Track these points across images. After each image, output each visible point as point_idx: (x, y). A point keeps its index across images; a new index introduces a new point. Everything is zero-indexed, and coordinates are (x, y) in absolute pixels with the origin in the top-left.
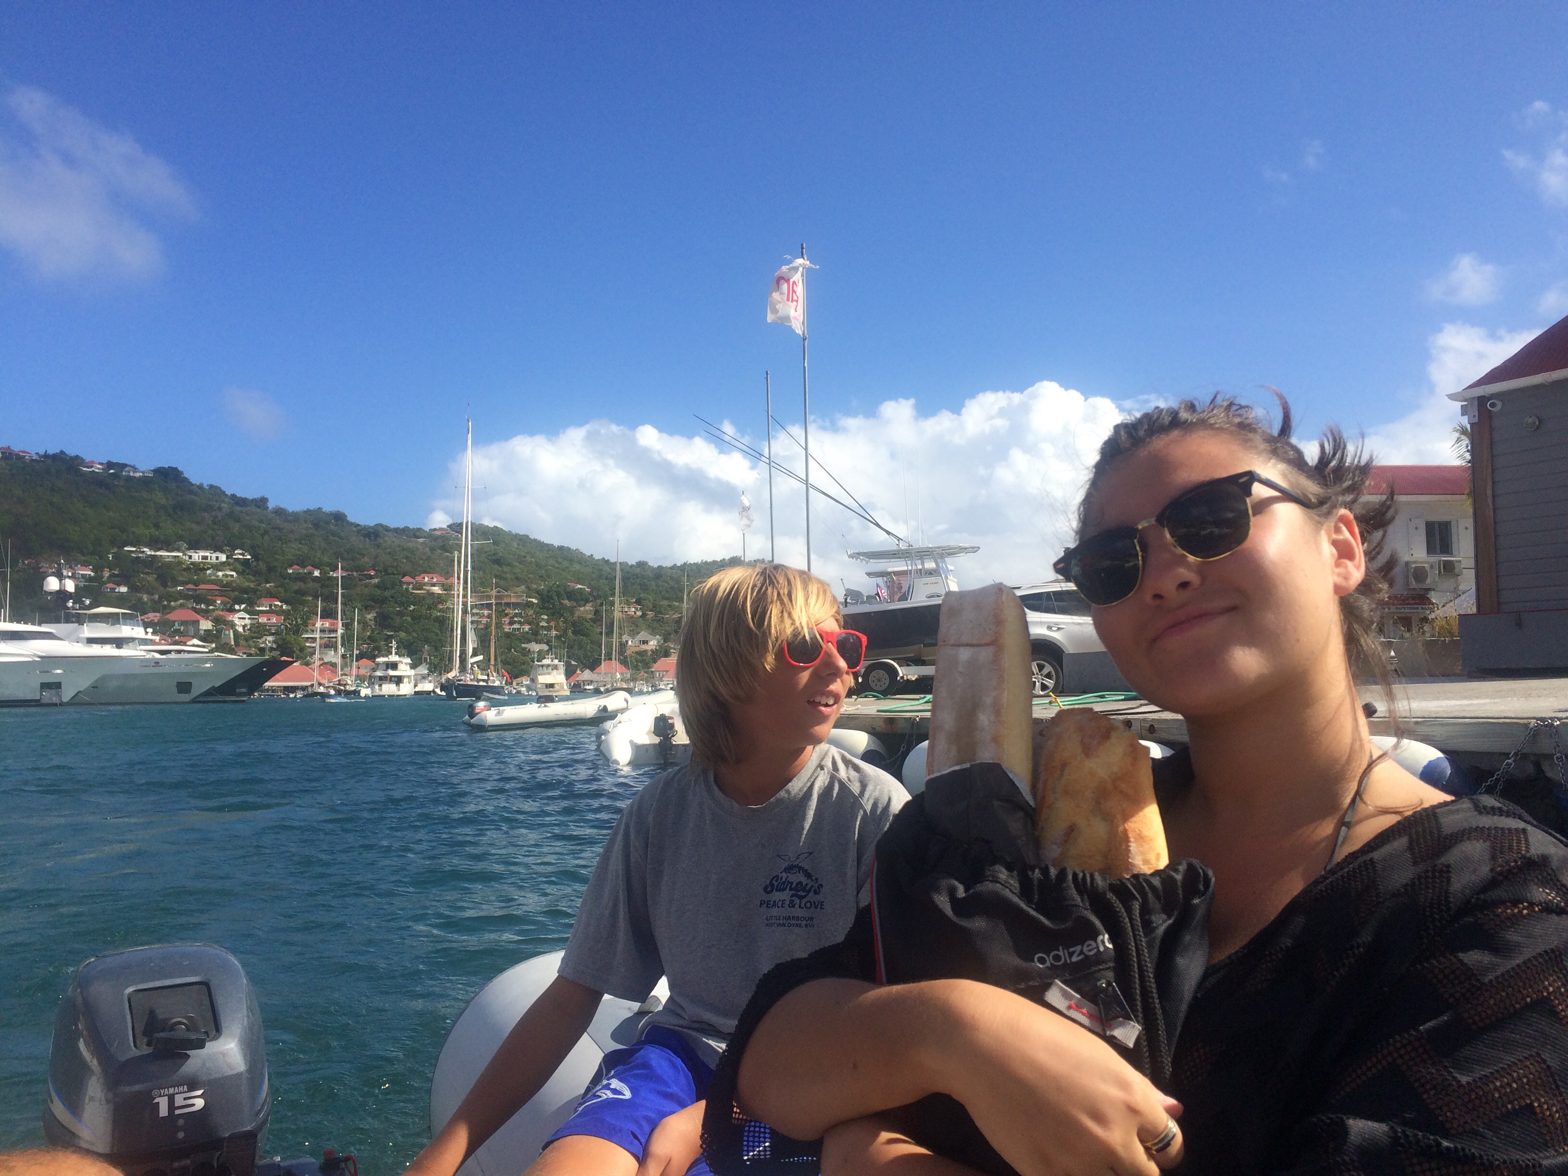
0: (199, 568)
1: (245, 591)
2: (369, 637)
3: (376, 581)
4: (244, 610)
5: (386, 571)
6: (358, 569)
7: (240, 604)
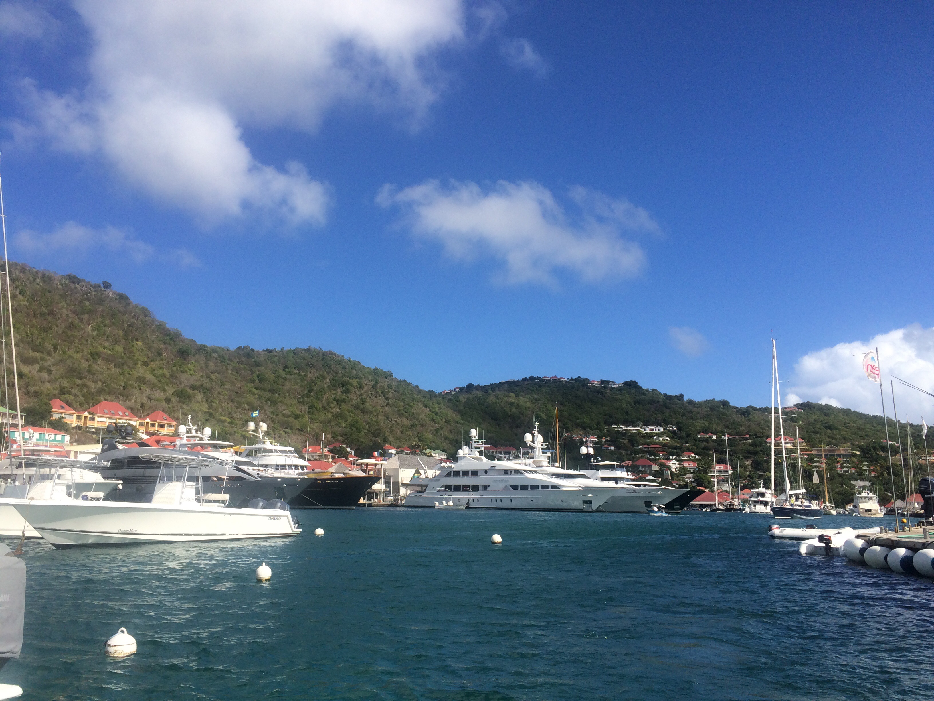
0: (650, 436)
1: (675, 448)
2: (749, 476)
3: (750, 441)
4: (675, 459)
5: (756, 435)
6: (739, 434)
7: (672, 456)
